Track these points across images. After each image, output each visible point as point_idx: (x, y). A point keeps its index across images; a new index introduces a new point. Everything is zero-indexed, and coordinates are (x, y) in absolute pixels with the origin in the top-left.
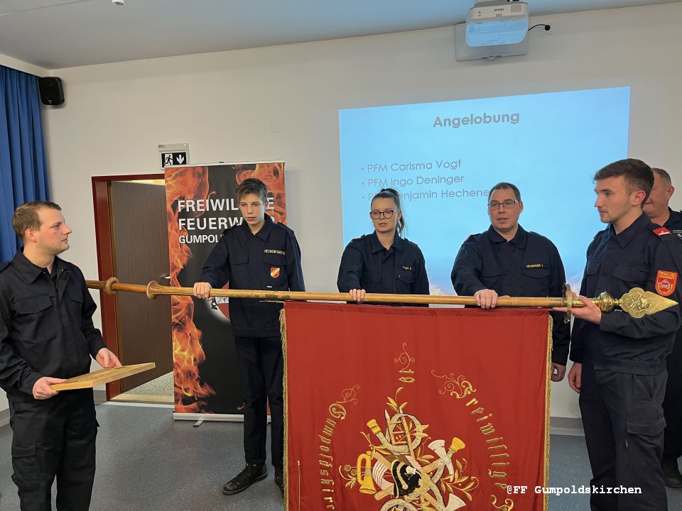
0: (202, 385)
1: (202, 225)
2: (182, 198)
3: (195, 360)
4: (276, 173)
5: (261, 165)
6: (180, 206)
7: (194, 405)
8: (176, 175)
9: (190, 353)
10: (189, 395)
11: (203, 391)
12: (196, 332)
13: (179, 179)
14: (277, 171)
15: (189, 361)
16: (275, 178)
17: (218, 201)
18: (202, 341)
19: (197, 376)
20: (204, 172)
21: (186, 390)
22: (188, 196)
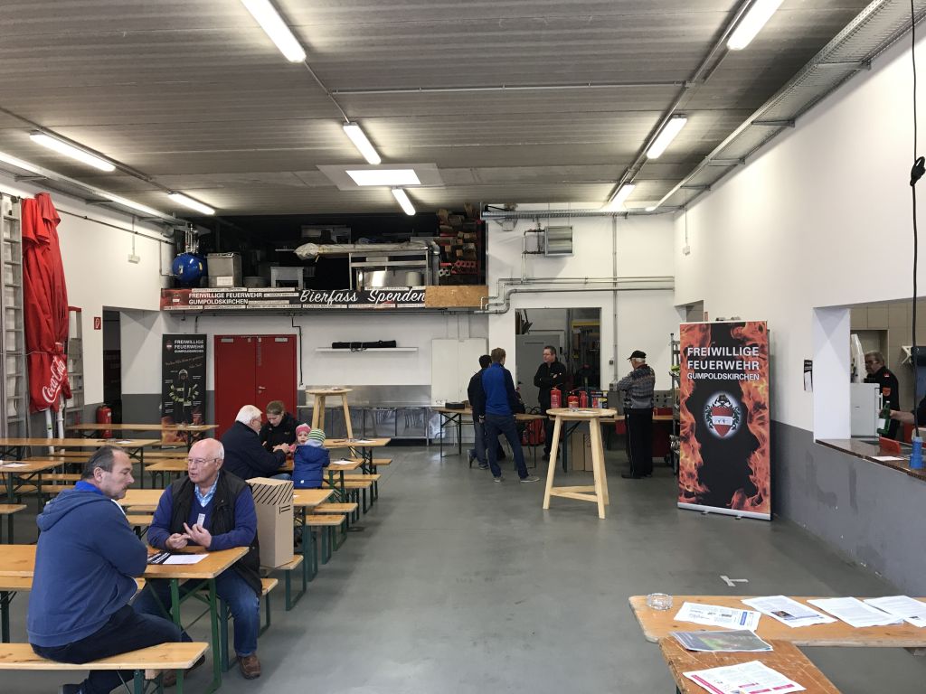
0: (700, 484)
1: (704, 366)
2: (692, 346)
3: (695, 465)
4: (761, 329)
5: (750, 323)
6: (689, 352)
7: (693, 499)
8: (688, 330)
9: (692, 460)
10: (690, 490)
11: (700, 489)
12: (697, 445)
13: (690, 332)
14: (761, 328)
15: (691, 466)
16: (759, 333)
17: (716, 349)
18: (701, 451)
19: (696, 477)
20: (707, 328)
21: (688, 487)
22: (695, 345)
